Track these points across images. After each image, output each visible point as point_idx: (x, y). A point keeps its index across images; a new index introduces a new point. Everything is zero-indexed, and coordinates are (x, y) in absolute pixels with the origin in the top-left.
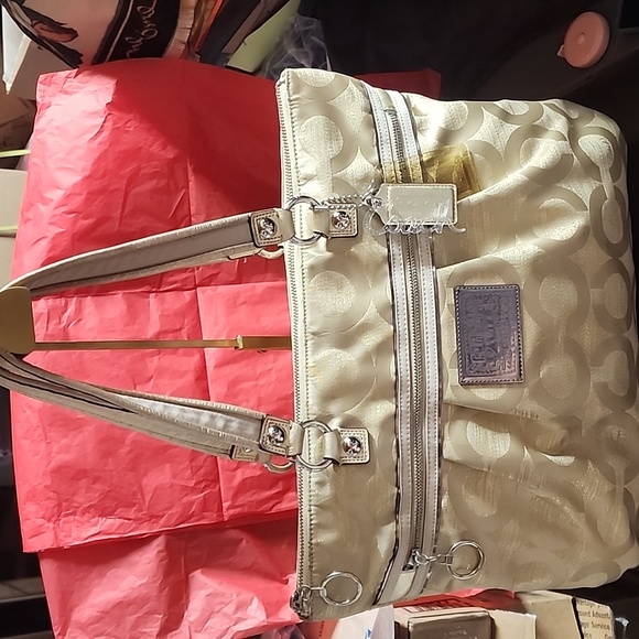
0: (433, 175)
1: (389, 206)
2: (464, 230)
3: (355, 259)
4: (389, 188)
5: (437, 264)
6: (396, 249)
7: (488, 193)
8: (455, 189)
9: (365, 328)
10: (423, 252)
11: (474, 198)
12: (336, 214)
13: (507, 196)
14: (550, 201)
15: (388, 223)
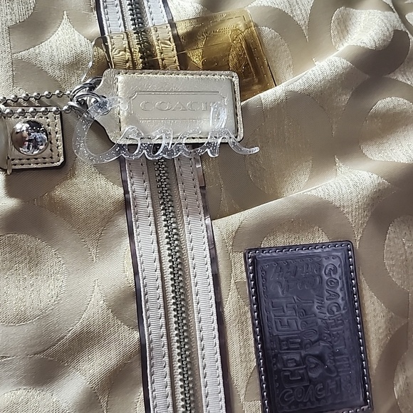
0: (196, 57)
1: (121, 108)
2: (256, 150)
3: (63, 210)
4: (121, 78)
5: (213, 212)
6: (139, 189)
7: (290, 88)
8: (236, 80)
9: (84, 342)
10: (187, 192)
11: (268, 96)
12: (21, 126)
13: (322, 92)
14: (386, 102)
15: (121, 141)
